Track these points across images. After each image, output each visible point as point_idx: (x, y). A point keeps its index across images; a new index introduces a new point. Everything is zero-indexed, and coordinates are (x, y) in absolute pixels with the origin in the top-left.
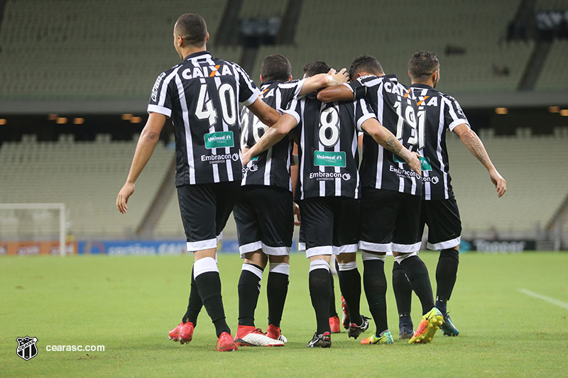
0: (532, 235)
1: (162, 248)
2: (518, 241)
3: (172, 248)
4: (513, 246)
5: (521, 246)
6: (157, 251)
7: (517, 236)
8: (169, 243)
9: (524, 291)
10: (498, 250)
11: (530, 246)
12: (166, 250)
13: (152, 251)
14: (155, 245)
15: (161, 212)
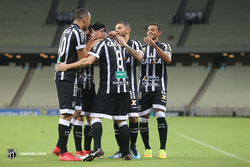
0: (182, 109)
1: (21, 113)
2: (176, 112)
3: (25, 113)
4: (174, 114)
5: (177, 114)
6: (19, 114)
7: (176, 109)
8: (24, 110)
9: (179, 134)
10: (171, 116)
11: (181, 114)
12: (23, 114)
13: (17, 114)
14: (18, 111)
15: (21, 97)
